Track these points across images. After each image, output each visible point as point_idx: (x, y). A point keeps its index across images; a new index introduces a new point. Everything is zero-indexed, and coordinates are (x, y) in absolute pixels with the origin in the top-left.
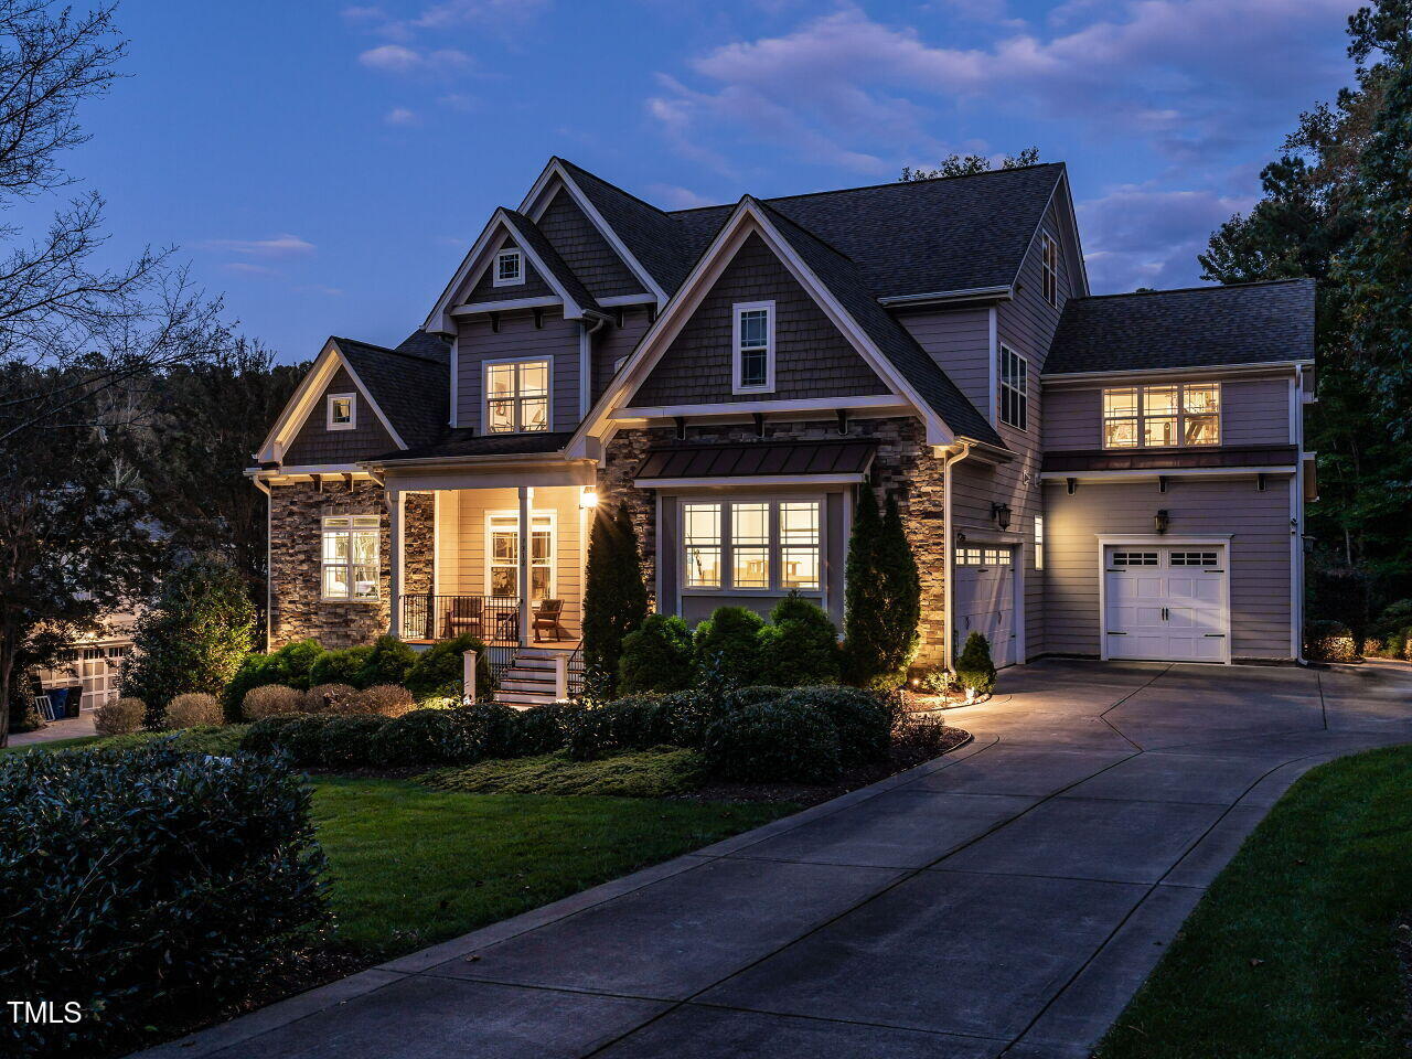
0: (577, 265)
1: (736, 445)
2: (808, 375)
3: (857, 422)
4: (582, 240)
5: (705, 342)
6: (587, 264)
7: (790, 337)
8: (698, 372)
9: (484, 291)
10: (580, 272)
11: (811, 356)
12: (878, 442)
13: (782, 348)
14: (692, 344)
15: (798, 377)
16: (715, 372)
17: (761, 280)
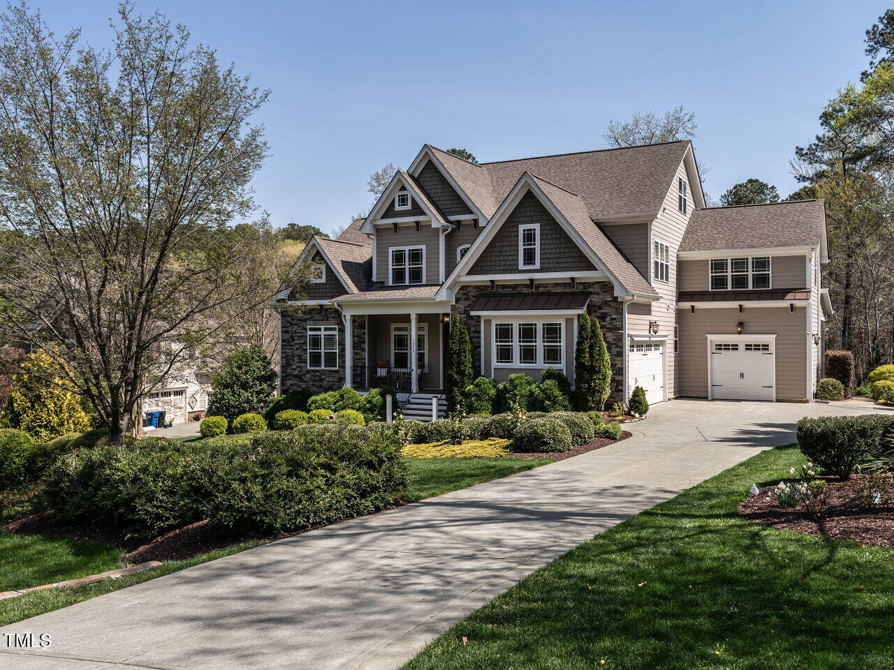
0: (437, 199)
1: (520, 294)
2: (555, 261)
3: (581, 283)
4: (440, 187)
5: (505, 244)
6: (442, 199)
7: (547, 242)
8: (502, 258)
9: (389, 212)
10: (439, 203)
11: (558, 251)
12: (591, 293)
13: (543, 247)
14: (498, 244)
15: (551, 261)
16: (511, 258)
17: (532, 214)
